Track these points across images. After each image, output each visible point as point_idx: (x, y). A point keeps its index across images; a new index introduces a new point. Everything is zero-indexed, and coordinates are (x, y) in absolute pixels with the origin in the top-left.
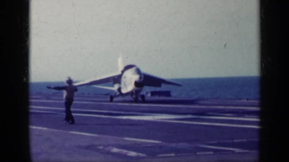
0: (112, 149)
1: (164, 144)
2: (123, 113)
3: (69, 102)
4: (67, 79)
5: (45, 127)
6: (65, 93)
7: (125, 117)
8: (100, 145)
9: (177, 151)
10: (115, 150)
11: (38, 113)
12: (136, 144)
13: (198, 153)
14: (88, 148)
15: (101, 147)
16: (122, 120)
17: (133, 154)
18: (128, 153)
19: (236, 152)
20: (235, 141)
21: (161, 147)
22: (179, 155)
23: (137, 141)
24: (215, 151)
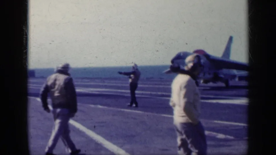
2: (212, 97)
3: (133, 87)
7: (214, 101)
12: (227, 127)
17: (221, 136)
18: (217, 135)
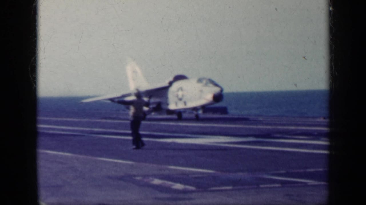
0: (153, 180)
1: (219, 173)
4: (136, 92)
5: (69, 152)
6: (132, 110)
8: (138, 176)
9: (235, 183)
10: (157, 182)
11: (60, 135)
12: (183, 173)
13: (262, 186)
14: (121, 178)
15: (138, 178)
16: (166, 143)
17: (179, 186)
18: (173, 185)
19: (309, 184)
20: (309, 170)
21: (214, 178)
22: (236, 188)
23: (185, 171)
24: (283, 183)
